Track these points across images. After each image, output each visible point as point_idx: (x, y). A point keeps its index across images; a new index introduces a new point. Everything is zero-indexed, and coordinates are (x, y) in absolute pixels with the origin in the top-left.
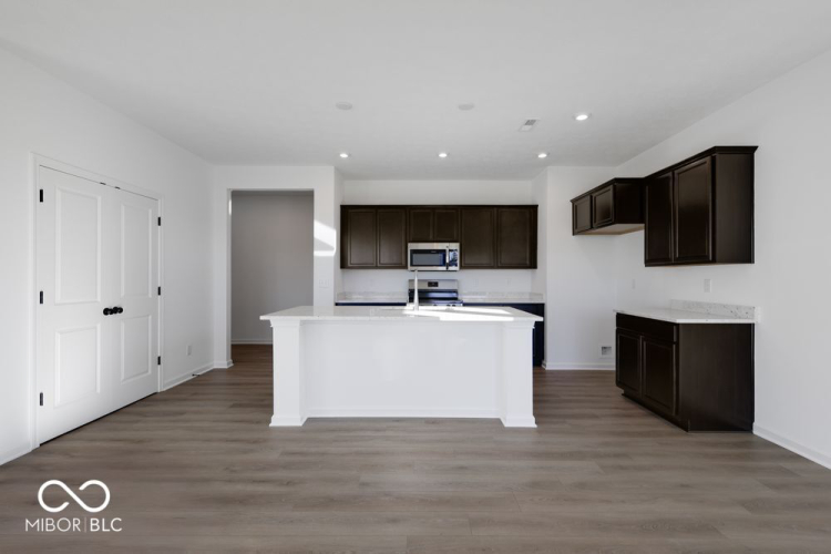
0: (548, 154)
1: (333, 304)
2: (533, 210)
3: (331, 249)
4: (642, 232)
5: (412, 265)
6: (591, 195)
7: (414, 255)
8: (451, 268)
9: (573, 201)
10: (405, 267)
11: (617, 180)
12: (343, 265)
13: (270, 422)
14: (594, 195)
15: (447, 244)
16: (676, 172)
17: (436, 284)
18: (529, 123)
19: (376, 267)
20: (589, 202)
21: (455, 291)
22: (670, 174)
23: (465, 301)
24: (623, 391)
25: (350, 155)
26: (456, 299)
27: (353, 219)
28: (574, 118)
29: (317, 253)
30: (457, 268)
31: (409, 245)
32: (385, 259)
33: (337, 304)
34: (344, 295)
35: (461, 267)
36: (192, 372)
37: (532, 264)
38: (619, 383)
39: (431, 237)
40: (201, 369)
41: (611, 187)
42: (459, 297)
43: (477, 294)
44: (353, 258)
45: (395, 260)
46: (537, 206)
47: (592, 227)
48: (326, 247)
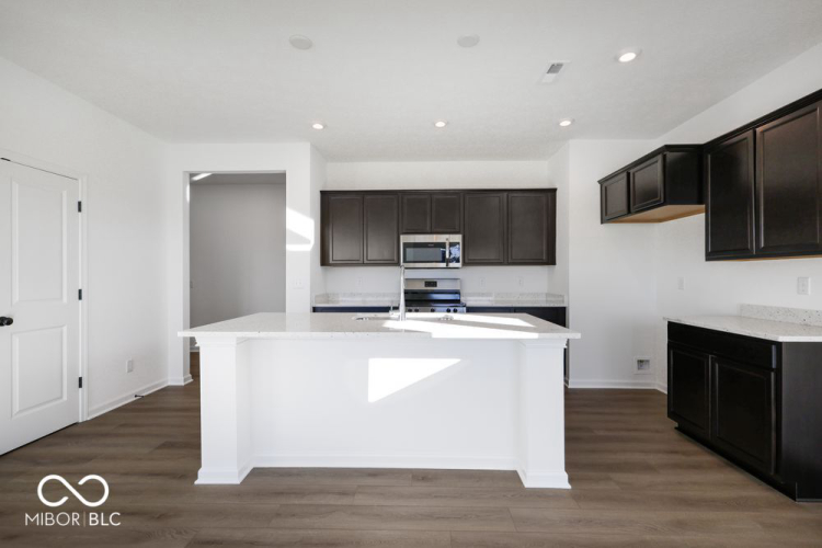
0: (573, 121)
1: (308, 309)
2: (551, 194)
3: (308, 242)
4: (702, 216)
5: (405, 261)
6: (628, 172)
7: (408, 250)
8: (452, 265)
9: (601, 182)
10: (397, 264)
11: (668, 148)
12: (324, 261)
13: (196, 478)
14: (632, 171)
15: (447, 236)
16: (759, 130)
17: (435, 284)
18: (554, 68)
19: (363, 264)
20: (624, 182)
21: (457, 292)
22: (749, 133)
23: (470, 304)
24: (676, 425)
25: (325, 126)
26: (458, 301)
27: (336, 208)
28: (616, 59)
29: (289, 247)
30: (460, 265)
31: (402, 237)
32: (373, 254)
33: (315, 310)
34: (327, 296)
35: (465, 264)
36: (137, 391)
37: (550, 259)
38: (671, 415)
39: (428, 229)
40: (146, 388)
41: (660, 158)
42: (463, 299)
43: (483, 295)
44: (337, 253)
45: (386, 255)
46: (554, 190)
47: (629, 212)
48: (301, 240)
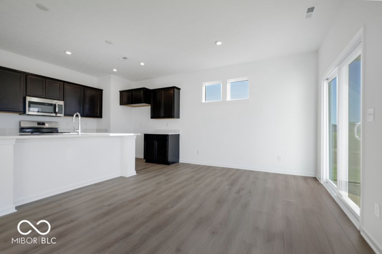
0: (117, 71)
2: (101, 91)
4: (150, 107)
8: (58, 115)
9: (121, 92)
11: (145, 88)
15: (57, 101)
17: (43, 124)
18: (125, 58)
20: (130, 94)
28: (140, 63)
30: (63, 115)
31: (28, 98)
35: (65, 115)
37: (100, 116)
39: (44, 96)
47: (132, 103)
